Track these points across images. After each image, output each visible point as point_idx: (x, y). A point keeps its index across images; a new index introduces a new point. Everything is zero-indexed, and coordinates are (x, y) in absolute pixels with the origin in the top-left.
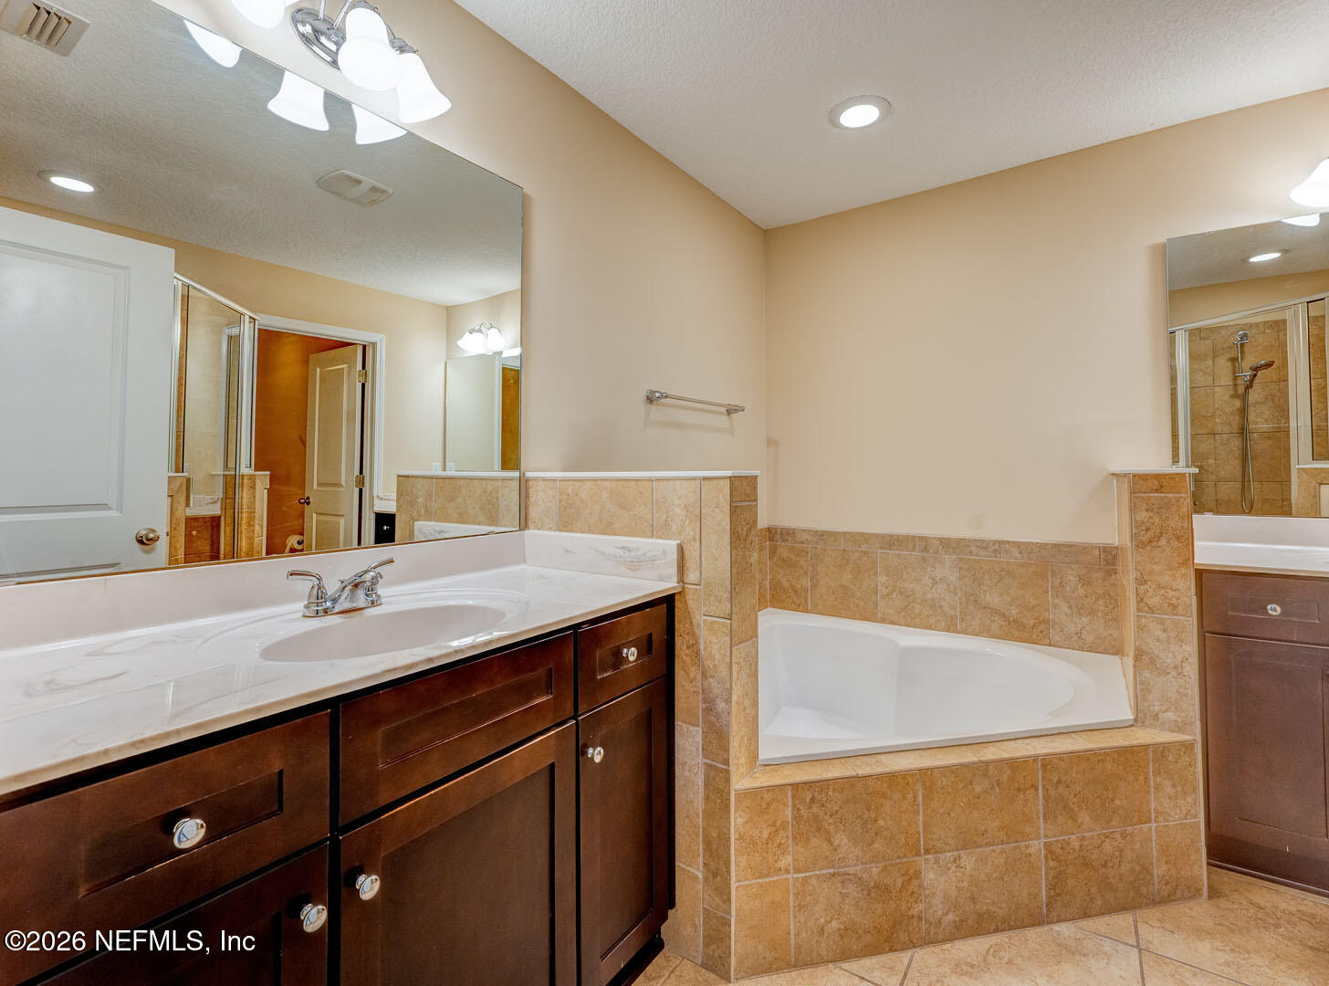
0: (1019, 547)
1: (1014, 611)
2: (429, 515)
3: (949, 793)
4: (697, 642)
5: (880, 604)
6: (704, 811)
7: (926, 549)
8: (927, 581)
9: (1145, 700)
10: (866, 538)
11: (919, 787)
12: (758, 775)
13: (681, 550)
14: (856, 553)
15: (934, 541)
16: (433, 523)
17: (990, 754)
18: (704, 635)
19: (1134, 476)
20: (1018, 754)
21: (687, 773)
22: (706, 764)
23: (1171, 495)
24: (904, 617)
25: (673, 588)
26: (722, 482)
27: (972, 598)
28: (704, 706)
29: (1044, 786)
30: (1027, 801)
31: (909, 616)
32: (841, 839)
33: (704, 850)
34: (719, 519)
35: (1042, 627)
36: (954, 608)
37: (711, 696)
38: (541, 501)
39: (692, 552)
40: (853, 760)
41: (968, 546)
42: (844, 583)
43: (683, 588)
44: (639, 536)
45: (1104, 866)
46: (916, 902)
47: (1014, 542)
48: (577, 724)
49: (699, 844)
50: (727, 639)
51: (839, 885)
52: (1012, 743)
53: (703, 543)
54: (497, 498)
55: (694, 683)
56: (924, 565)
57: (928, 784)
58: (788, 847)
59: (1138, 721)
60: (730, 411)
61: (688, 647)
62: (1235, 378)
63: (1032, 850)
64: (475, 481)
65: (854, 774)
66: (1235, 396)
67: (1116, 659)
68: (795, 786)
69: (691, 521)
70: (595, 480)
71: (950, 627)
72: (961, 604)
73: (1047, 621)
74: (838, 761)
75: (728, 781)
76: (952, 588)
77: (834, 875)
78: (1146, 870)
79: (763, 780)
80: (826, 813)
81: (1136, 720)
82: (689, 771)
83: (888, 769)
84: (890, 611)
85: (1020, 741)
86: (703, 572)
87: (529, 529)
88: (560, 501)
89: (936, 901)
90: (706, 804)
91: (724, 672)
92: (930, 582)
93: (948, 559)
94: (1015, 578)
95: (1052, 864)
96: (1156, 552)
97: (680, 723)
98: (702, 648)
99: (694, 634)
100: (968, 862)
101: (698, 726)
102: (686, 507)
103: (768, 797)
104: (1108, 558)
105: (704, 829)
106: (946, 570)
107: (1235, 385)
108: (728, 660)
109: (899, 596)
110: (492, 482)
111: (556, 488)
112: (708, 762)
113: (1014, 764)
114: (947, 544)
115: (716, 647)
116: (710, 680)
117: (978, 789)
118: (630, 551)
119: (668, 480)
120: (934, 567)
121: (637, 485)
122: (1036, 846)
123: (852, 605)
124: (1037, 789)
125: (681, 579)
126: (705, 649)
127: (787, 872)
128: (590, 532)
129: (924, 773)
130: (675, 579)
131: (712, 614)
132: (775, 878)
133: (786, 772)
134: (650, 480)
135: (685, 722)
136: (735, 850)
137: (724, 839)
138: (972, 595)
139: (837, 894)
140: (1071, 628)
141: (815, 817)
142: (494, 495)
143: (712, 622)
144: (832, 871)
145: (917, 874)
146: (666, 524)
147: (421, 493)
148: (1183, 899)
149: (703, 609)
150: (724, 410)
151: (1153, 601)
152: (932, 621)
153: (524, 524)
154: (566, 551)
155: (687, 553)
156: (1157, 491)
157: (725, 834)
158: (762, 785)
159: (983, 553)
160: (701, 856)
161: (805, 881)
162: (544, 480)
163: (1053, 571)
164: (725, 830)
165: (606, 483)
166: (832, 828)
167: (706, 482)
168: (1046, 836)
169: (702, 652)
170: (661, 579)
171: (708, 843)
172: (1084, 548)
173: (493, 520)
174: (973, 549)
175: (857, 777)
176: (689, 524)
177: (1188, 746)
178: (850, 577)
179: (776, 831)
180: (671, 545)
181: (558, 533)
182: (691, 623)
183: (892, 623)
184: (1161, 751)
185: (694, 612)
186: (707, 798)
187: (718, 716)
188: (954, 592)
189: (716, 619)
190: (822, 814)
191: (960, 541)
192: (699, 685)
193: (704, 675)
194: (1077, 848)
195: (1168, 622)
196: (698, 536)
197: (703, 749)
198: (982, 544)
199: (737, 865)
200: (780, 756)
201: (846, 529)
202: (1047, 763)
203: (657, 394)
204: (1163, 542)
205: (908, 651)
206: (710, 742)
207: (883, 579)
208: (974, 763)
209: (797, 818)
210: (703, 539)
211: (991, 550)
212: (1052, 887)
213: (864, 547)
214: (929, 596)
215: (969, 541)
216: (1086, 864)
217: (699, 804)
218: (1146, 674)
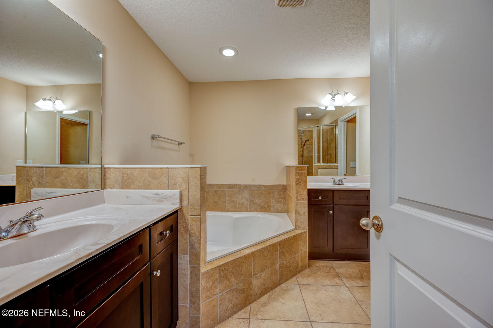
0: (264, 186)
1: (263, 204)
2: (40, 185)
3: (259, 257)
4: (187, 225)
5: (227, 206)
6: (190, 283)
7: (240, 188)
8: (240, 197)
9: (297, 223)
10: (223, 186)
11: (252, 258)
12: (207, 266)
13: (181, 193)
14: (220, 191)
15: (242, 186)
16: (44, 189)
17: (268, 244)
18: (190, 222)
19: (296, 167)
20: (274, 242)
21: (183, 272)
22: (191, 267)
23: (303, 171)
24: (234, 209)
25: (178, 207)
26: (197, 169)
27: (252, 201)
28: (190, 247)
29: (279, 249)
30: (276, 254)
31: (236, 209)
32: (233, 279)
33: (190, 296)
34: (196, 182)
35: (270, 208)
36: (247, 205)
37: (193, 243)
38: (111, 177)
39: (185, 194)
40: (234, 254)
41: (251, 187)
42: (216, 200)
43: (182, 207)
44: (162, 189)
45: (290, 266)
46: (251, 291)
47: (263, 185)
48: (150, 263)
49: (188, 295)
50: (199, 223)
51: (232, 293)
52: (271, 240)
53: (190, 190)
54: (87, 176)
55: (186, 240)
56: (239, 193)
57: (254, 256)
58: (218, 286)
59: (296, 229)
60: (179, 144)
61: (183, 228)
62: (301, 143)
63: (276, 267)
64: (73, 169)
65: (236, 258)
66: (301, 147)
67: (286, 214)
68: (220, 266)
69: (185, 183)
70: (141, 168)
71: (247, 211)
72: (249, 203)
73: (270, 206)
74: (230, 255)
75: (199, 270)
76: (247, 199)
77: (230, 291)
78: (298, 265)
79: (209, 267)
80: (228, 272)
81: (295, 228)
82: (184, 271)
83: (244, 254)
84: (230, 208)
85: (273, 239)
86: (190, 201)
87: (106, 189)
88: (123, 177)
89: (256, 289)
90: (190, 280)
91: (198, 234)
92: (241, 198)
93: (246, 191)
94: (263, 195)
95: (281, 269)
96: (300, 186)
97: (180, 255)
98: (189, 227)
99: (186, 223)
100: (263, 275)
101: (188, 254)
102: (183, 178)
103: (211, 272)
104: (284, 189)
105: (190, 289)
106: (246, 194)
107: (301, 145)
108: (200, 230)
109: (232, 203)
110: (83, 169)
111: (121, 172)
112: (191, 266)
113: (273, 245)
114: (246, 186)
115: (195, 226)
116: (193, 237)
117: (265, 254)
118: (159, 195)
119: (175, 168)
120: (242, 193)
121: (162, 170)
122: (277, 266)
123: (218, 207)
124: (278, 251)
125: (181, 204)
126: (191, 227)
127: (217, 294)
128: (139, 189)
129: (253, 253)
130: (179, 204)
131: (194, 215)
132: (214, 297)
133: (216, 263)
134: (168, 168)
135: (183, 254)
136: (202, 293)
137: (198, 291)
138: (252, 200)
139: (231, 296)
140: (276, 207)
141: (225, 274)
142: (85, 175)
143: (193, 218)
144: (230, 289)
145: (251, 283)
146: (174, 184)
147: (35, 175)
148: (305, 269)
149: (190, 213)
150: (177, 143)
151: (299, 198)
152: (242, 209)
153: (104, 187)
154: (127, 197)
155: (183, 194)
156: (301, 170)
157: (198, 288)
158: (209, 269)
159: (255, 188)
160: (189, 298)
161: (222, 295)
162: (114, 168)
163: (272, 192)
164: (198, 287)
165: (146, 169)
166: (230, 277)
167: (191, 169)
168: (279, 263)
169: (190, 228)
170: (173, 204)
171: (191, 293)
172: (279, 186)
173: (84, 186)
174: (253, 188)
175: (237, 259)
176: (184, 184)
177: (305, 232)
178: (218, 198)
179: (214, 282)
180: (177, 192)
181: (122, 190)
182: (185, 219)
183: (230, 211)
184: (301, 234)
185: (186, 215)
186: (191, 278)
187: (196, 249)
188: (248, 200)
189: (195, 216)
190: (227, 273)
191: (250, 185)
192: (188, 240)
193: (190, 236)
194: (285, 264)
195: (302, 203)
196: (188, 188)
197: (189, 262)
198: (255, 186)
199: (202, 298)
200: (213, 258)
201: (216, 183)
202: (280, 243)
203: (156, 136)
204: (301, 183)
205: (236, 219)
206: (192, 259)
207: (228, 198)
208: (264, 247)
209: (220, 276)
210: (190, 189)
211: (257, 187)
212: (280, 275)
213: (222, 189)
214: (241, 202)
215: (252, 185)
216: (287, 267)
217: (188, 281)
218: (297, 216)
